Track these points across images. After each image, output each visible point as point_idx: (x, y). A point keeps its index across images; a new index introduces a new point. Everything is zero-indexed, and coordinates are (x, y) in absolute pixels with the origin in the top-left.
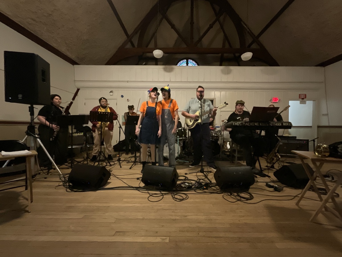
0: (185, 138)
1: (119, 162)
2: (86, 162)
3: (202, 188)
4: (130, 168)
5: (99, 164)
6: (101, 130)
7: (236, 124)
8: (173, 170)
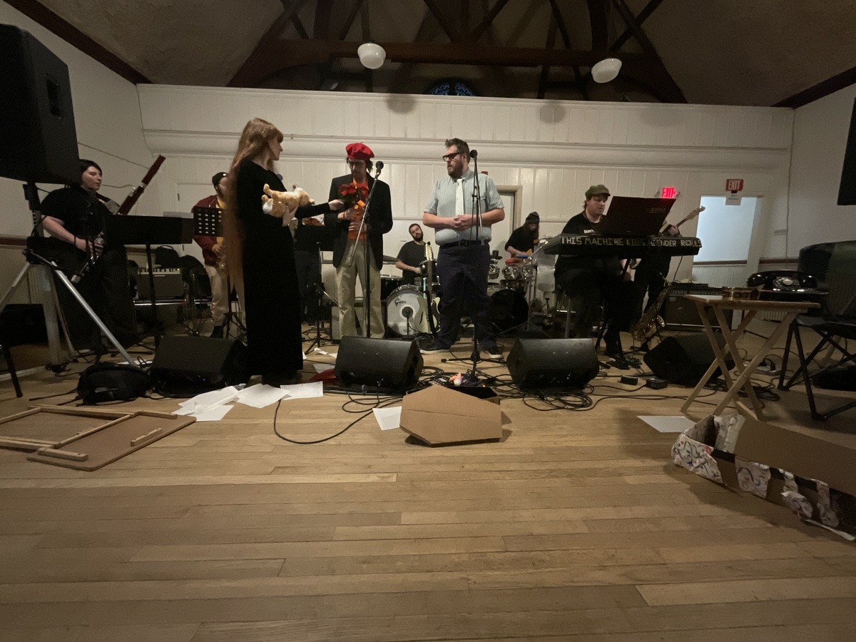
7: (568, 240)
8: (410, 346)
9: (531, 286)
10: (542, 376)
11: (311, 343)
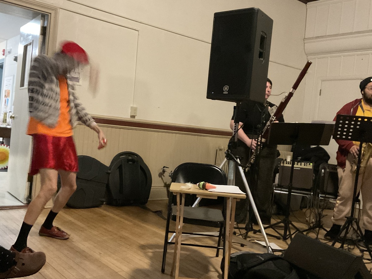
2: (312, 235)
5: (342, 247)
6: (360, 162)
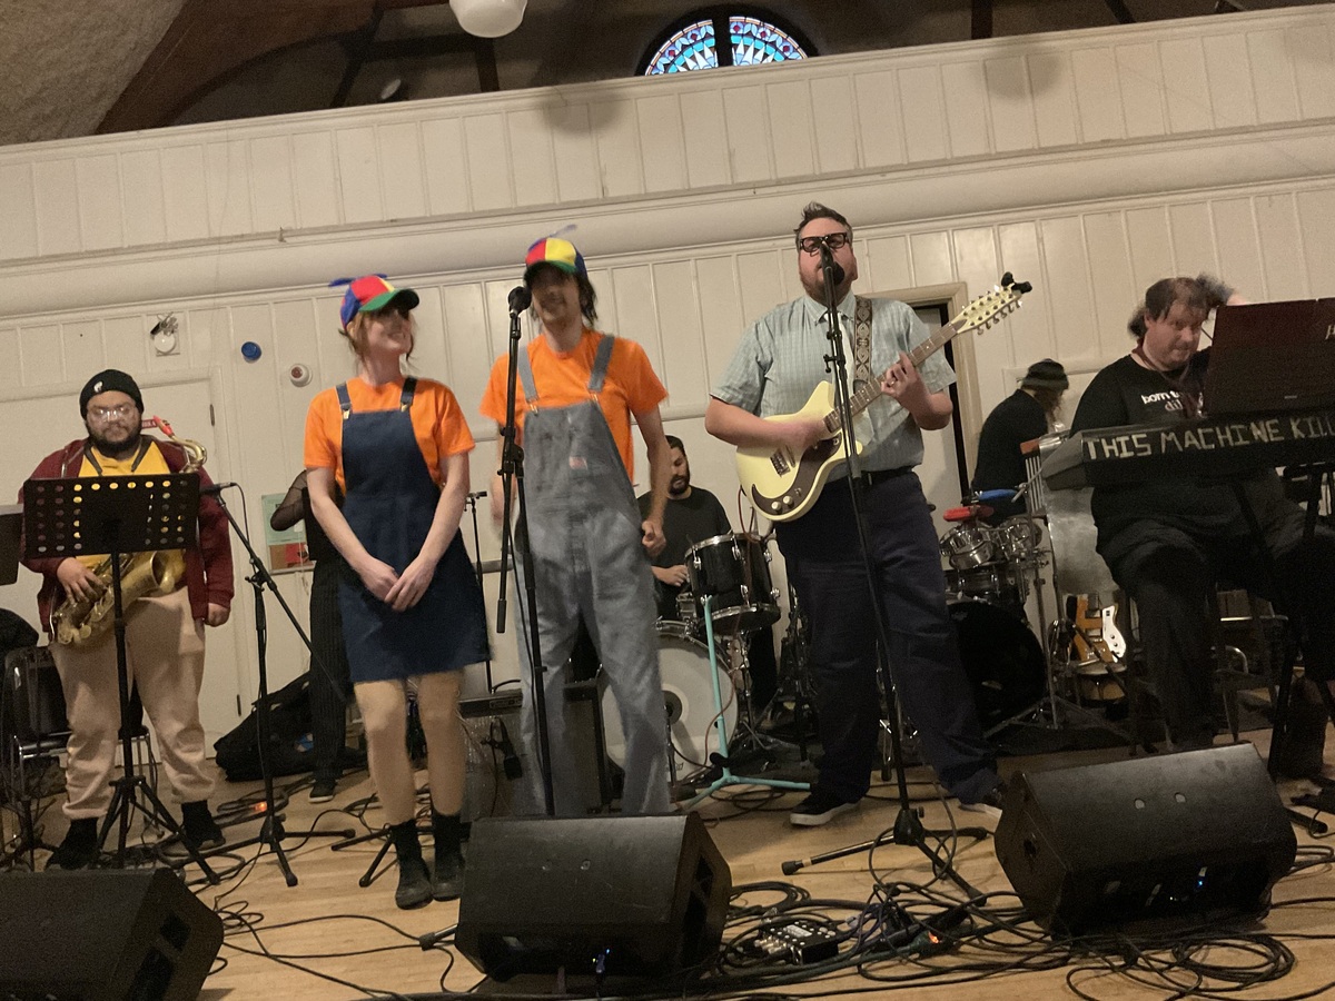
0: (760, 611)
1: (276, 849)
3: (913, 945)
4: (366, 882)
7: (1106, 448)
8: (682, 832)
9: (1039, 583)
10: (1113, 886)
11: (376, 846)
